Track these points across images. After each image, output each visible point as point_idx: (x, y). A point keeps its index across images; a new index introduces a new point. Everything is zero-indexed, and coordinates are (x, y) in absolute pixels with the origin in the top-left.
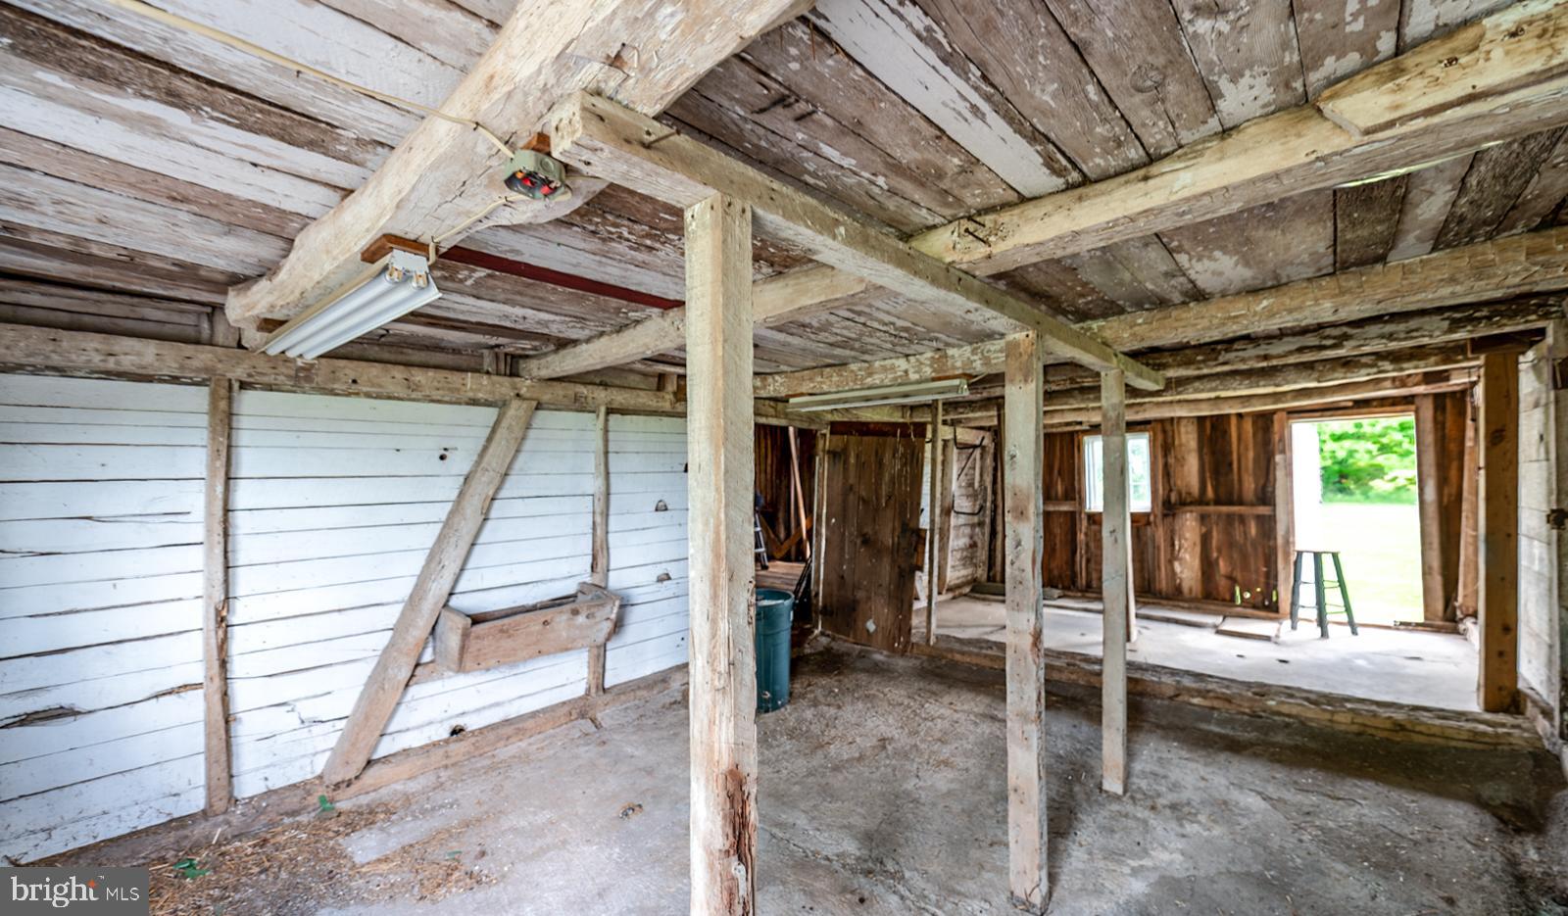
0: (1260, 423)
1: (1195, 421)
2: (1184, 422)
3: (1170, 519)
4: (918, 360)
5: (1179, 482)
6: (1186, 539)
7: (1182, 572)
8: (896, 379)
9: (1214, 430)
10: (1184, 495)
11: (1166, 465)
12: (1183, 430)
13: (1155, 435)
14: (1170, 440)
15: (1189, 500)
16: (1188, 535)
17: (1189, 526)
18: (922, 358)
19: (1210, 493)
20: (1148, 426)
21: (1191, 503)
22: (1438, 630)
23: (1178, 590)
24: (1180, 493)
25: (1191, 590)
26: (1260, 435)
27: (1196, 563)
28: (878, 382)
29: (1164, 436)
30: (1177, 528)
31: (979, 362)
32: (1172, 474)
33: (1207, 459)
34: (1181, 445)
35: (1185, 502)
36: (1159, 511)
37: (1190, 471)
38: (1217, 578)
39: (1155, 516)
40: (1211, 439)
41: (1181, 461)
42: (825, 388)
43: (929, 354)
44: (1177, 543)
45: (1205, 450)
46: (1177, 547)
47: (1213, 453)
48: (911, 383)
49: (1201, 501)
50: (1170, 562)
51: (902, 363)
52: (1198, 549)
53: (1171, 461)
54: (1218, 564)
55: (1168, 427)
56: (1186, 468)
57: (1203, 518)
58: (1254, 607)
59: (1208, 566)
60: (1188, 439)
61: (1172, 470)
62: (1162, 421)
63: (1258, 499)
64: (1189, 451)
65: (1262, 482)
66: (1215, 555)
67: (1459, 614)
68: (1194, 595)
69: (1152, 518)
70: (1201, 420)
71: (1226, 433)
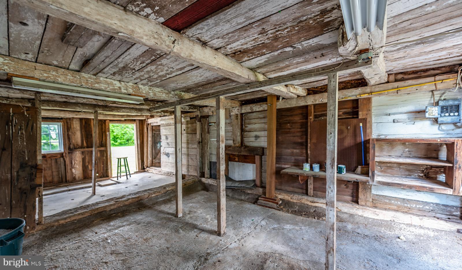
0: (100, 123)
1: (79, 120)
2: (75, 120)
3: (70, 154)
4: (126, 85)
5: (73, 141)
6: (77, 161)
7: (75, 172)
8: (113, 89)
9: (85, 124)
10: (75, 146)
11: (68, 134)
12: (74, 123)
13: (64, 123)
14: (69, 126)
15: (77, 147)
16: (77, 159)
17: (78, 156)
18: (128, 84)
19: (85, 144)
20: (62, 120)
21: (79, 148)
22: (142, 172)
23: (74, 178)
24: (74, 145)
25: (79, 177)
26: (100, 126)
27: (81, 168)
28: (103, 88)
29: (67, 125)
30: (73, 157)
31: (152, 94)
32: (71, 138)
33: (83, 133)
34: (74, 128)
35: (76, 148)
36: (67, 151)
37: (77, 137)
38: (88, 171)
39: (66, 154)
40: (85, 126)
41: (74, 134)
42: (60, 80)
43: (131, 84)
44: (73, 162)
45: (83, 130)
46: (73, 164)
47: (86, 131)
48: (121, 93)
49: (82, 147)
50: (71, 169)
51: (118, 84)
52: (81, 163)
53: (70, 133)
54: (88, 167)
55: (68, 121)
56: (76, 136)
57: (83, 153)
58: (101, 177)
59: (85, 168)
60: (76, 126)
61: (70, 137)
62: (67, 119)
63: (100, 145)
64: (77, 130)
65: (101, 140)
66: (87, 164)
67: (145, 167)
68: (80, 179)
69: (64, 154)
70: (81, 119)
71: (90, 125)
